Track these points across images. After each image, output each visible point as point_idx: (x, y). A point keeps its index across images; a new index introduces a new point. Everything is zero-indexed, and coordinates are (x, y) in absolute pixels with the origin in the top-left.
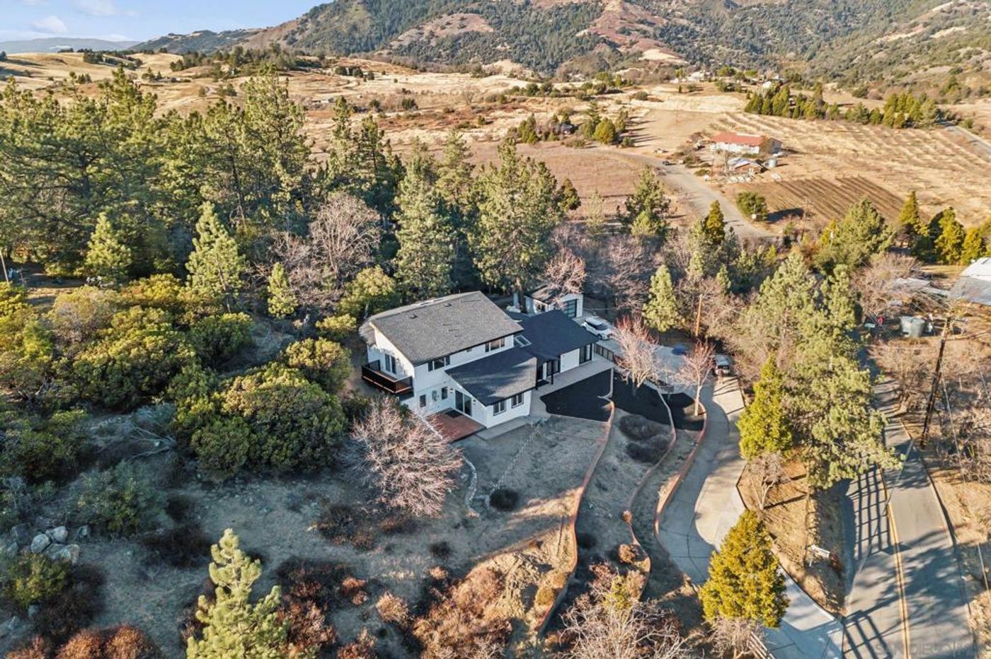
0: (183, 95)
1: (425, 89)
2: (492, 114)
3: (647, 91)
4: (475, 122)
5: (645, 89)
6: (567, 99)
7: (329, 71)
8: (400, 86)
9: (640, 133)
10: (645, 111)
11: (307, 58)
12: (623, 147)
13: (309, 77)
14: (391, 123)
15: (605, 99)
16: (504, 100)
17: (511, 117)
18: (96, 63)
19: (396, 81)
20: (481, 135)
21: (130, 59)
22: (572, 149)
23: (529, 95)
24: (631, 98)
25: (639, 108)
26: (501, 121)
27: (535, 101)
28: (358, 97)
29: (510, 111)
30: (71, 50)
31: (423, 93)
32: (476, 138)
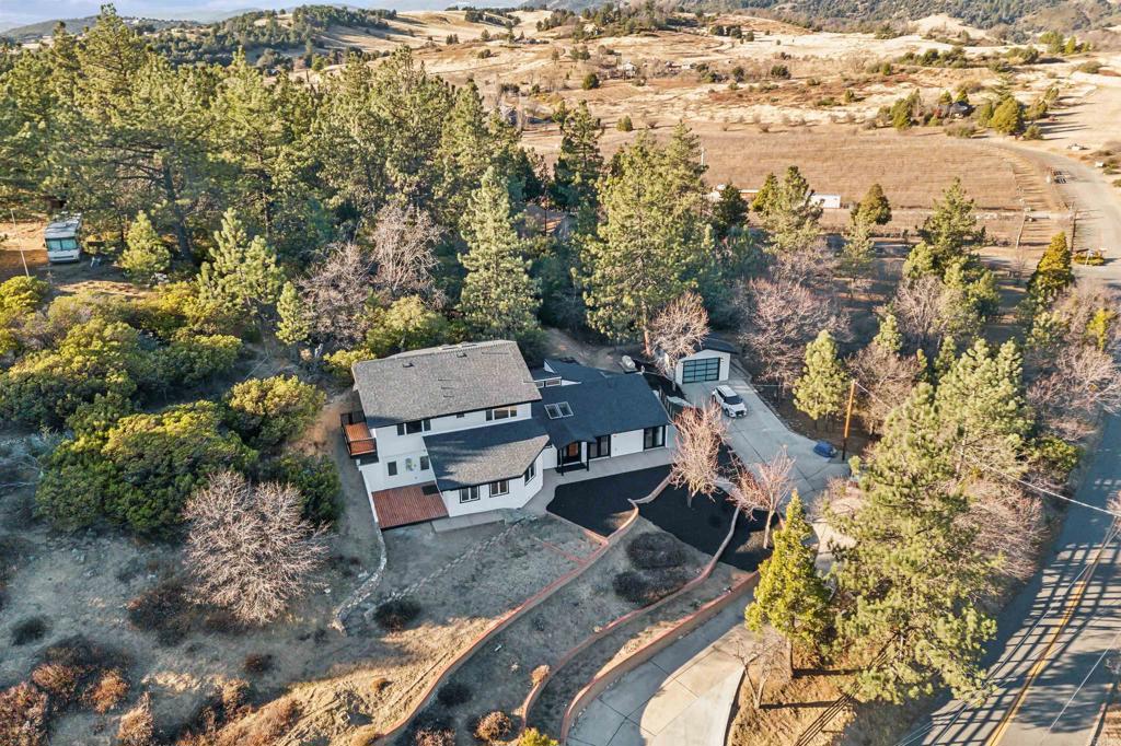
0: (537, 58)
1: (809, 53)
2: (868, 88)
3: (1101, 60)
4: (842, 98)
5: (1101, 59)
6: (976, 70)
7: (704, 30)
8: (781, 49)
9: (1066, 119)
10: (1087, 89)
11: (686, 15)
12: (1025, 139)
13: (677, 38)
14: (740, 96)
15: (1033, 70)
16: (889, 70)
17: (891, 93)
18: (477, 21)
19: (779, 43)
20: (842, 115)
21: (510, 17)
22: (953, 138)
23: (923, 65)
24: (1074, 70)
25: (1080, 84)
26: (875, 98)
27: (930, 72)
28: (727, 62)
29: (892, 85)
30: (456, 9)
31: (805, 59)
32: (834, 119)
